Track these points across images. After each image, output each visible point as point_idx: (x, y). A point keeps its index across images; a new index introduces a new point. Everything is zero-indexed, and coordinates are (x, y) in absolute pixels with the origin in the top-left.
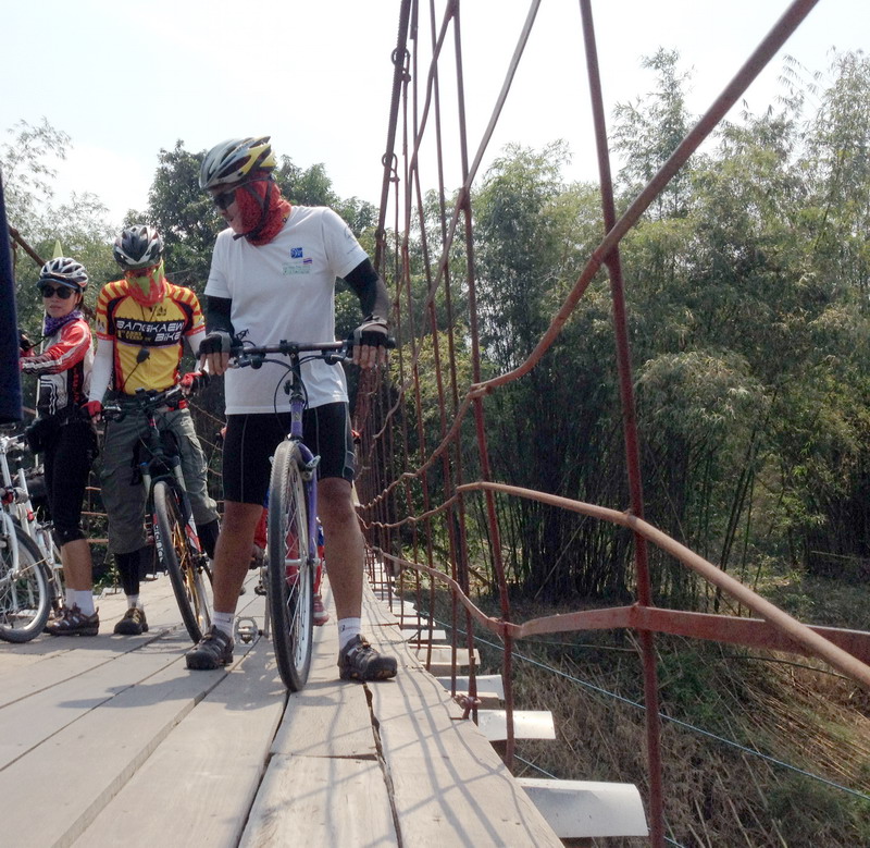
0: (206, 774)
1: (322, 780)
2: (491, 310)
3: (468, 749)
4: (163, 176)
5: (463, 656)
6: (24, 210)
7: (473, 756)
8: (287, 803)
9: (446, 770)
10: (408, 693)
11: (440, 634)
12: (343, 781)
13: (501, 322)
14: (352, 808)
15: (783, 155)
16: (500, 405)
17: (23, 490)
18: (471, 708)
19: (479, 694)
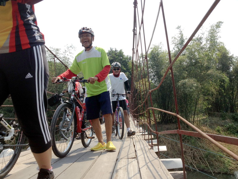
0: (106, 164)
1: (126, 163)
2: (153, 74)
5: (150, 137)
7: (152, 156)
8: (120, 168)
9: (148, 159)
10: (141, 145)
12: (130, 163)
14: (132, 168)
15: (201, 43)
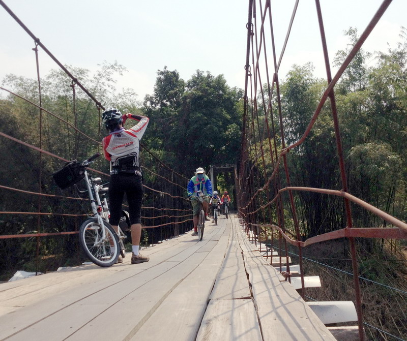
0: (183, 309)
1: (229, 308)
2: (291, 130)
3: (287, 292)
4: (159, 80)
5: (284, 260)
6: (104, 96)
7: (289, 294)
8: (216, 317)
9: (278, 300)
10: (263, 273)
11: (276, 253)
12: (238, 307)
13: (295, 134)
14: (242, 318)
16: (295, 166)
17: (106, 206)
18: (288, 277)
19: (290, 272)
